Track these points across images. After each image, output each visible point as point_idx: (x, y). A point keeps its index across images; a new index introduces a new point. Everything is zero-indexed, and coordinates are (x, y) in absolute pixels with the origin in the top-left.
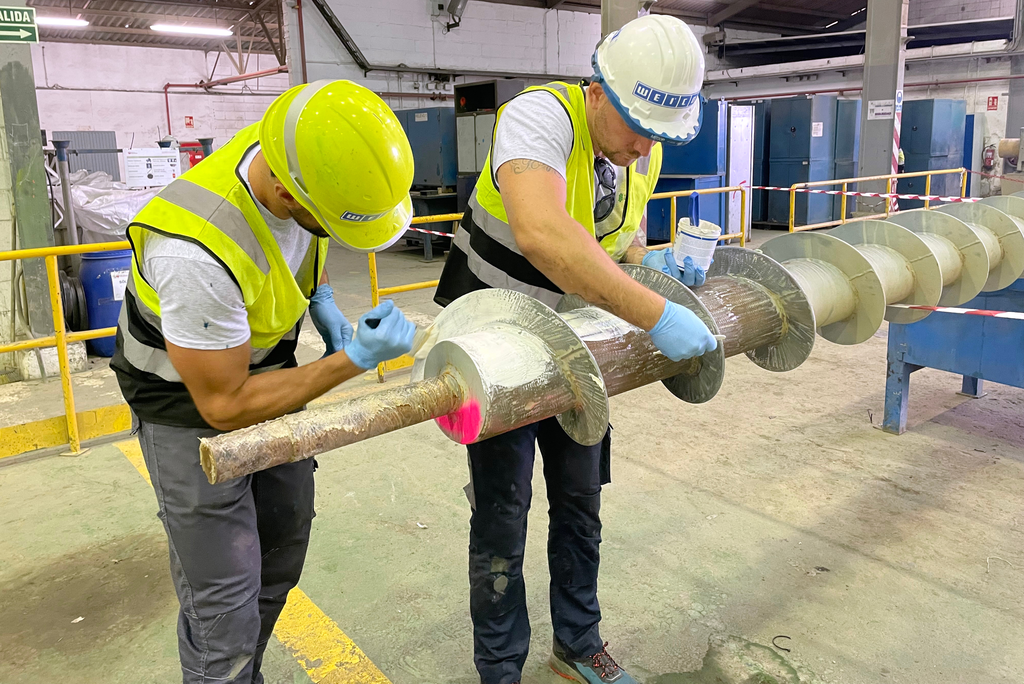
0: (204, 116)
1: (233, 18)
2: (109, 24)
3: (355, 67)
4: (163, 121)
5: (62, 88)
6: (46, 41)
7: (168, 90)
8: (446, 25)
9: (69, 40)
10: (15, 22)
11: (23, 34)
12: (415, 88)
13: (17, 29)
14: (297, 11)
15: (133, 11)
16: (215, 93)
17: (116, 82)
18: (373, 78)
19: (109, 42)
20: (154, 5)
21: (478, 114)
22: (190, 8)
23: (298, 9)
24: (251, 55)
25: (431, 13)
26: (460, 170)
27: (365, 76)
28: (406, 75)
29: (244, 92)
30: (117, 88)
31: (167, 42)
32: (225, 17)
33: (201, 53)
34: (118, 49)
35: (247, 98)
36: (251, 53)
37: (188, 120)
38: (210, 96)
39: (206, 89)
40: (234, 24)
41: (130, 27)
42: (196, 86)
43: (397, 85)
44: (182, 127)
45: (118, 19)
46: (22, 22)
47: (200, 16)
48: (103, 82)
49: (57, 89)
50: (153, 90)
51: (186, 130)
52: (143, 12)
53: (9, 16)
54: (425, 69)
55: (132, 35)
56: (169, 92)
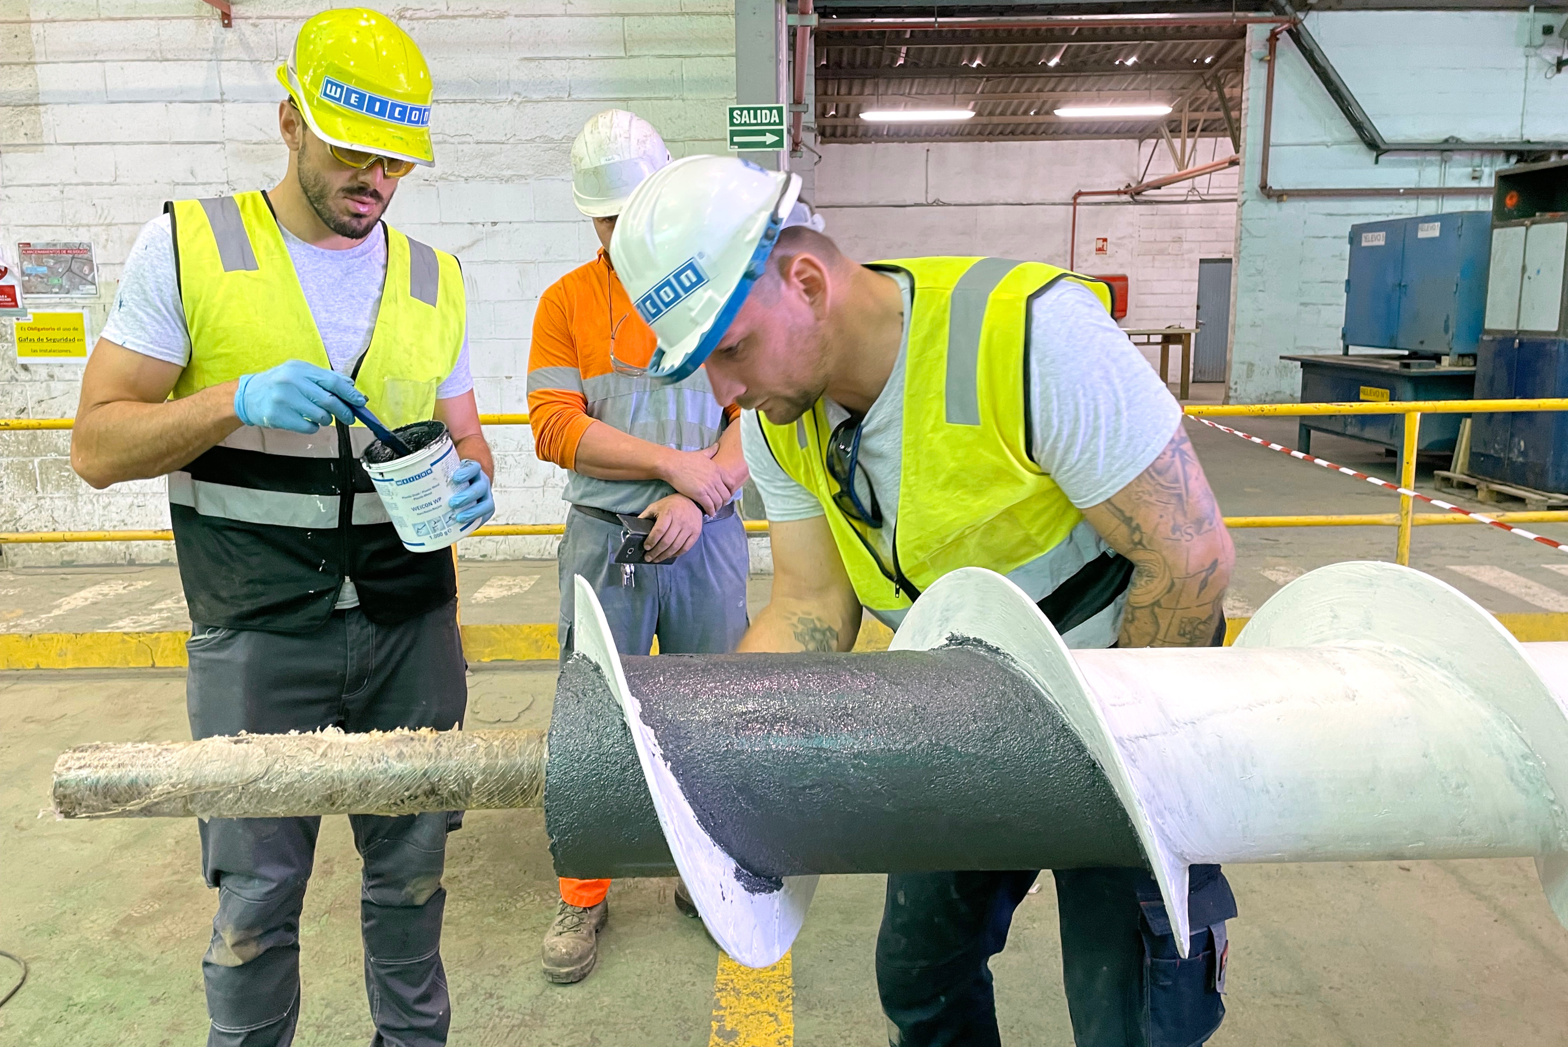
0: (1124, 237)
1: (1181, 85)
2: (1009, 112)
3: (1363, 147)
4: (1066, 245)
5: (944, 204)
6: (932, 141)
7: (1078, 201)
8: (1555, 61)
9: (960, 138)
10: (762, 124)
11: (770, 139)
12: (1474, 178)
13: (762, 133)
14: (1267, 66)
15: (1040, 90)
16: (1146, 202)
17: (1011, 192)
18: (1392, 164)
19: (1010, 136)
20: (1066, 79)
21: (1533, 223)
22: (1116, 78)
23: (1269, 61)
24: (1199, 140)
25: (1526, 41)
26: (1488, 325)
27: (1377, 162)
28: (1457, 157)
29: (1190, 198)
30: (1010, 201)
31: (1086, 132)
32: (1169, 86)
33: (1134, 143)
34: (1020, 147)
35: (1193, 207)
36: (1200, 136)
37: (1100, 244)
38: (1137, 207)
39: (1132, 197)
40: (1181, 95)
41: (1036, 113)
42: (1118, 192)
43: (1438, 173)
44: (1089, 254)
45: (1020, 105)
46: (769, 124)
47: (1132, 87)
48: (997, 193)
49: (938, 205)
50: (1057, 201)
51: (1095, 258)
52: (1053, 90)
53: (755, 118)
54: (1499, 143)
55: (1040, 124)
56: (1079, 204)
